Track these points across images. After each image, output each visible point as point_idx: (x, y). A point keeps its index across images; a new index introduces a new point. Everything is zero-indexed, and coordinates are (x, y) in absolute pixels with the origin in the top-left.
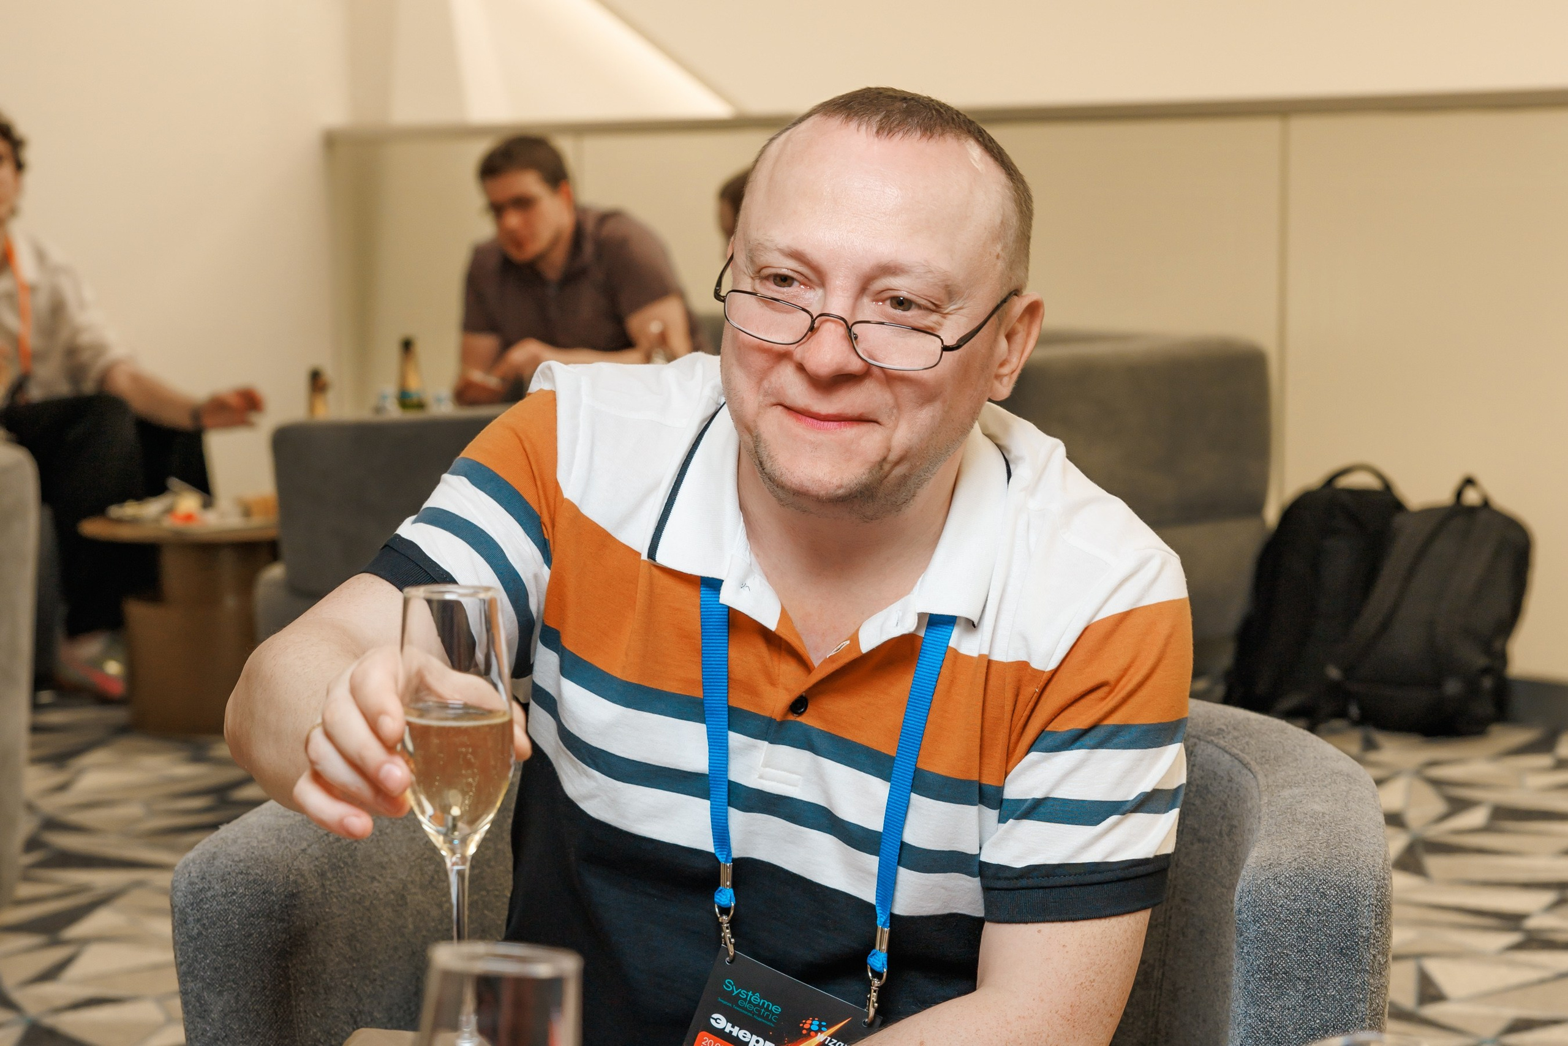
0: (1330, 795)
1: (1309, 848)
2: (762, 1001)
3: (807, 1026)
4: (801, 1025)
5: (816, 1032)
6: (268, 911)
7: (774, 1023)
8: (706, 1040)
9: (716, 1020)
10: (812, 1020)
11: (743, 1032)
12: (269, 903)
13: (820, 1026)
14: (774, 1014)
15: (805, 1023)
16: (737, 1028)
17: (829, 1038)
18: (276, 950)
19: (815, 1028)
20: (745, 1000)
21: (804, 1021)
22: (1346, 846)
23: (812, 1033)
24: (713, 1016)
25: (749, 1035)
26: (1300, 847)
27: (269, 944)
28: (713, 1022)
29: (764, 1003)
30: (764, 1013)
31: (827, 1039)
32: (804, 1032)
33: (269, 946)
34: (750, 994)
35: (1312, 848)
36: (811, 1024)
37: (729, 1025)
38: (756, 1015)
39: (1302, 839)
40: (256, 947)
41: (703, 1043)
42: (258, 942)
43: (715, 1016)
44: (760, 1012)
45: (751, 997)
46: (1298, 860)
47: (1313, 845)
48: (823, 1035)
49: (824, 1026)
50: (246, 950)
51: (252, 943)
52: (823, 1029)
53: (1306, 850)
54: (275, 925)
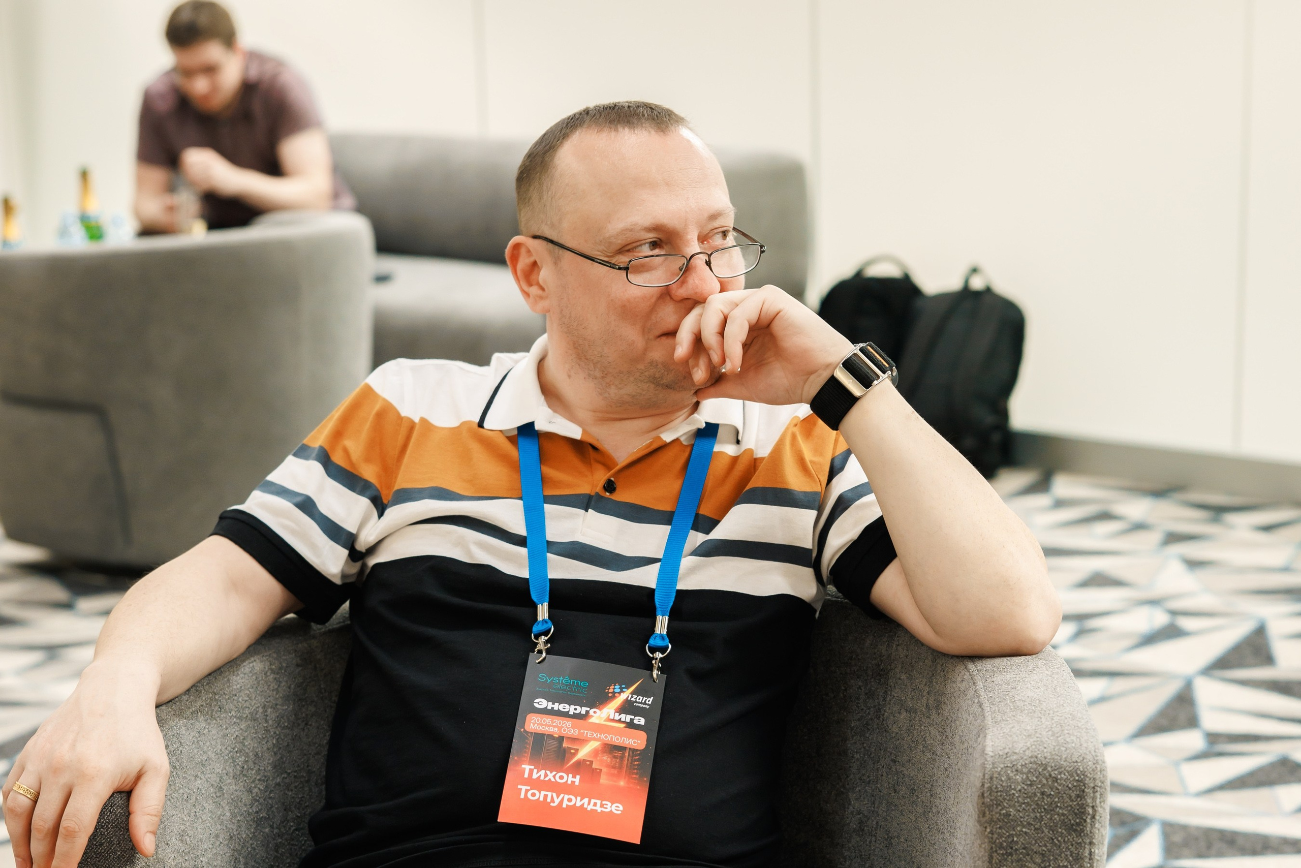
0: (1039, 681)
1: (1037, 737)
2: (572, 681)
3: (611, 691)
4: (607, 691)
5: (619, 693)
6: (116, 823)
7: (585, 694)
8: (534, 719)
9: (538, 703)
10: (614, 686)
11: (562, 705)
12: (116, 815)
13: (621, 689)
14: (583, 688)
15: (609, 689)
16: (557, 704)
17: (630, 696)
18: (125, 857)
19: (617, 690)
20: (558, 683)
21: (608, 688)
22: (1068, 734)
23: (616, 695)
24: (535, 701)
25: (567, 706)
26: (1029, 736)
27: (119, 852)
28: (536, 705)
29: (573, 682)
30: (575, 689)
31: (628, 696)
32: (610, 695)
33: (119, 853)
34: (561, 678)
35: (1040, 736)
36: (614, 689)
37: (550, 704)
38: (570, 691)
39: (1029, 728)
40: (106, 855)
41: (532, 721)
42: (109, 851)
43: (537, 701)
44: (572, 689)
45: (562, 680)
46: (1031, 749)
47: (1040, 734)
48: (625, 694)
49: (624, 688)
50: (98, 858)
51: (103, 851)
52: (624, 690)
53: (1035, 739)
54: (123, 834)
